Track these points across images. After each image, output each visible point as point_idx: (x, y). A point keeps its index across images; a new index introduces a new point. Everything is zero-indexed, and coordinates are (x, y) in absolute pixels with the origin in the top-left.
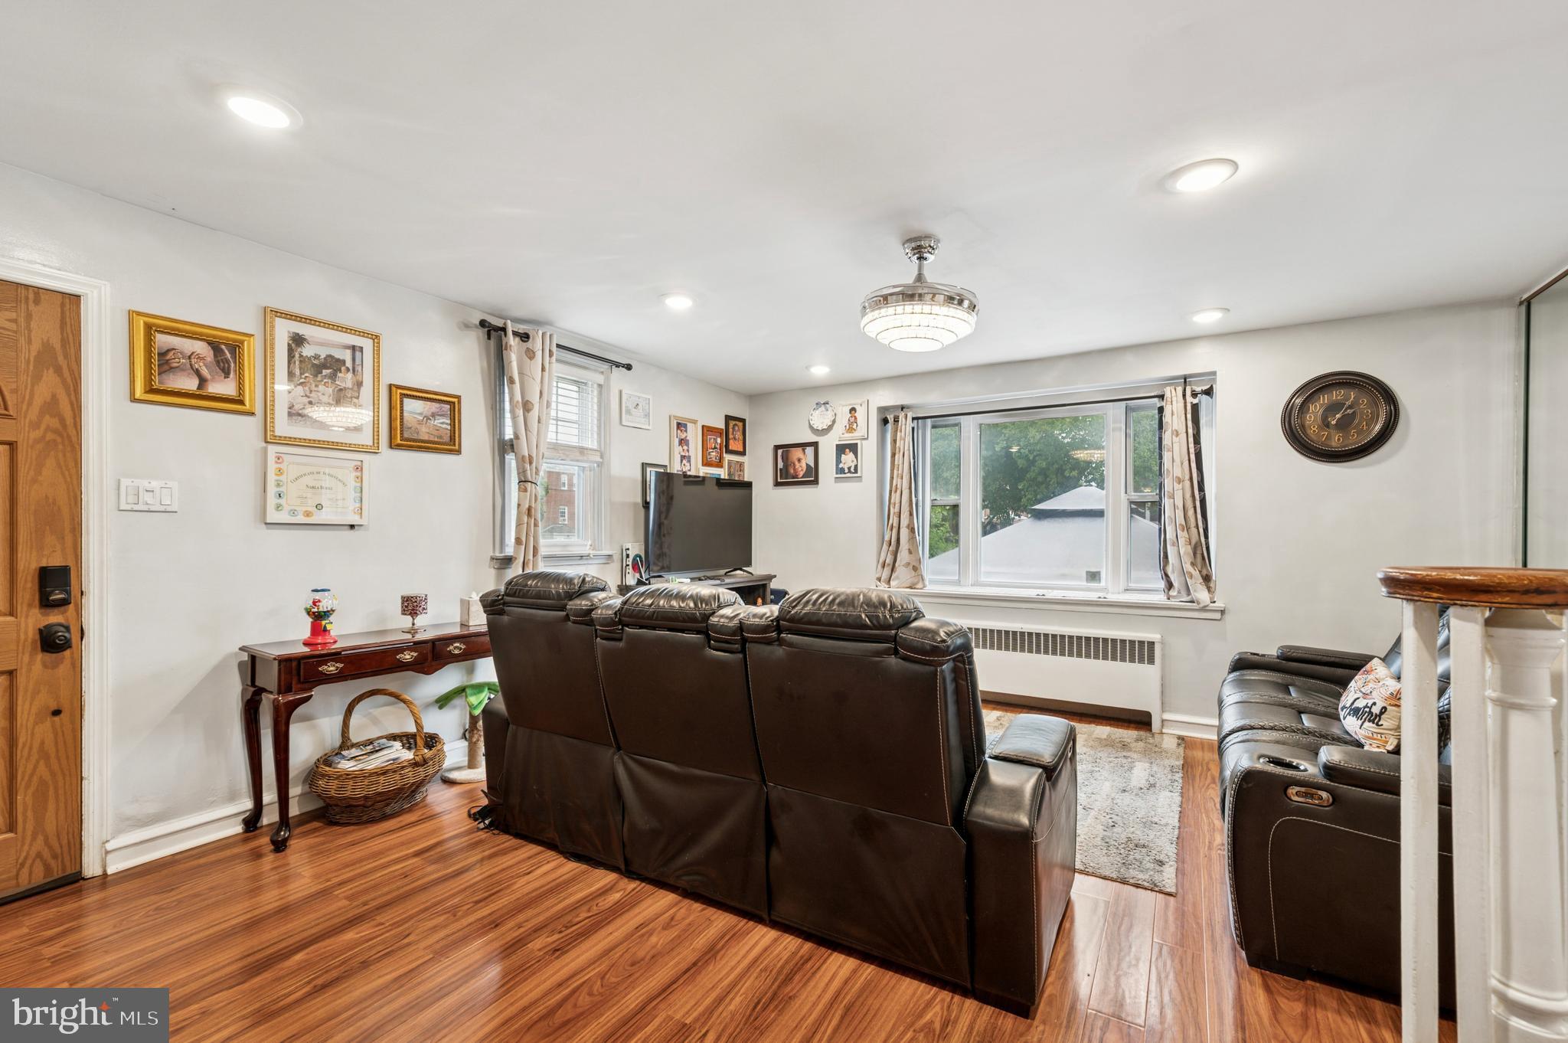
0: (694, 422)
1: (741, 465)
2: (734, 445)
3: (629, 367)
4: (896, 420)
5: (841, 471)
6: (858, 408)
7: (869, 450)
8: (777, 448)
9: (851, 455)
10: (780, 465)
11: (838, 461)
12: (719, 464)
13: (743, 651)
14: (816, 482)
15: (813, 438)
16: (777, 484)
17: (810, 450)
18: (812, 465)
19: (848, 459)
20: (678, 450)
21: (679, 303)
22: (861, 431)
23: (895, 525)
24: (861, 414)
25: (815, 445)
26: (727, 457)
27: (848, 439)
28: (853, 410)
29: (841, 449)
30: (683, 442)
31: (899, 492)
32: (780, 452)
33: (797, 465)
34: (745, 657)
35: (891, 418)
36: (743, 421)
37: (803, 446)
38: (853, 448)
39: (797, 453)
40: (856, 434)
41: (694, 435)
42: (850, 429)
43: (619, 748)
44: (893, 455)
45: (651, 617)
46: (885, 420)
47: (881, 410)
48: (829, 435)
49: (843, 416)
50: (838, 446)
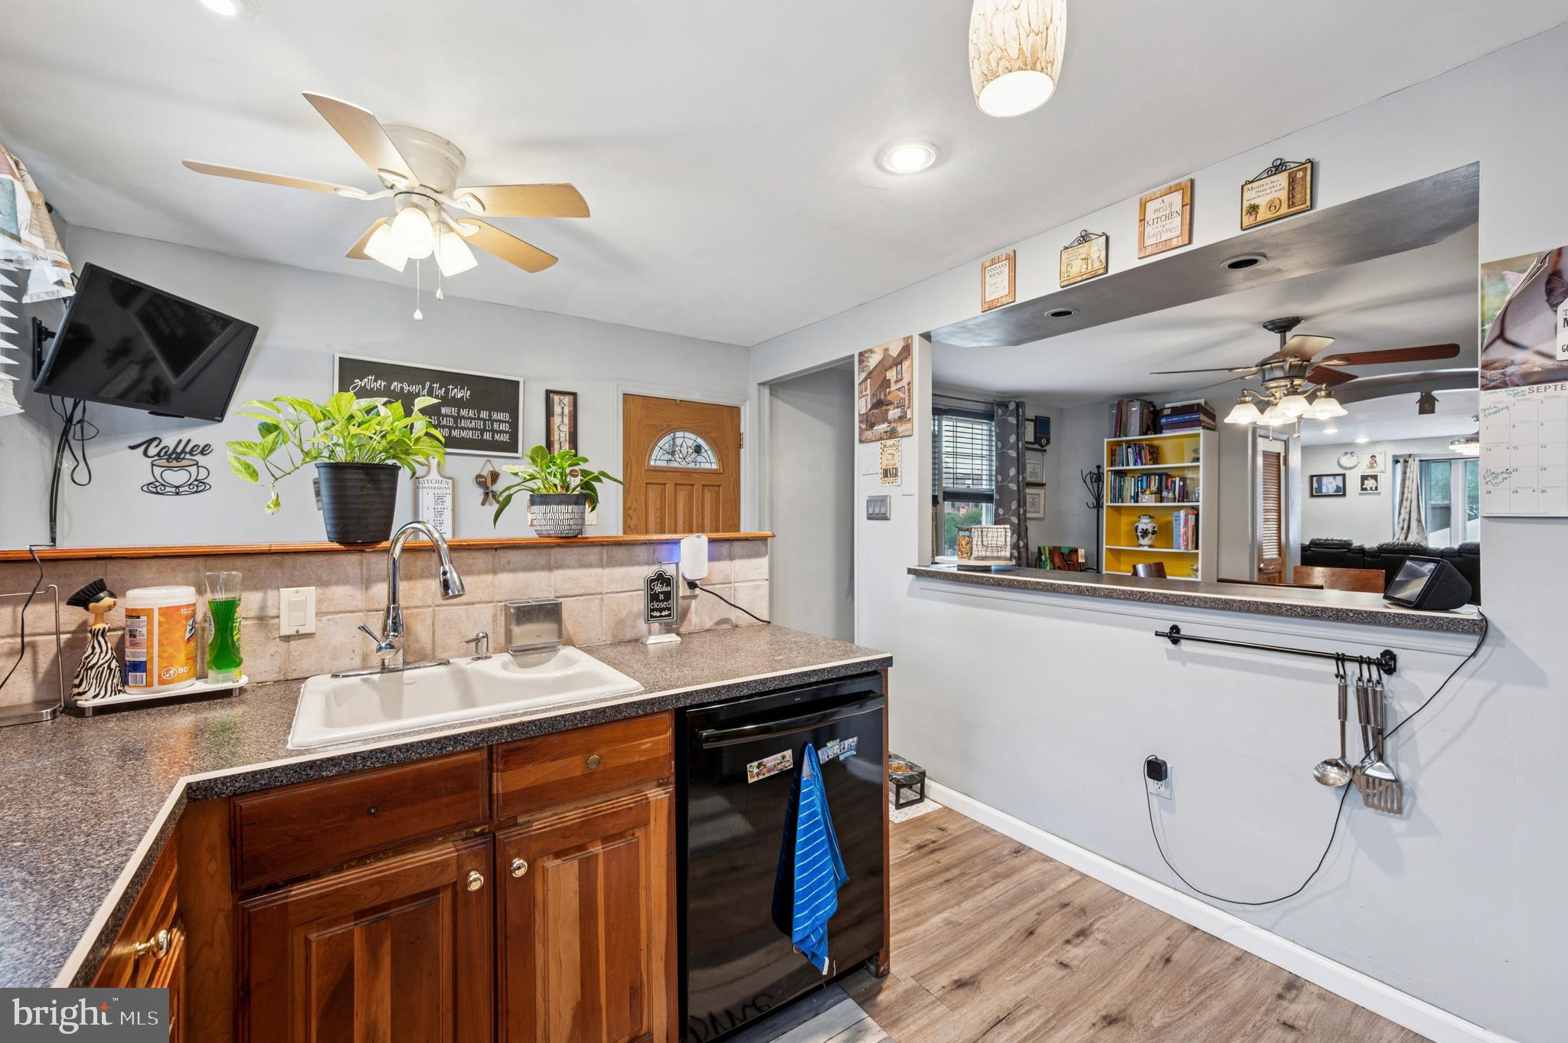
4: (1406, 462)
5: (1363, 489)
6: (1377, 455)
7: (1385, 480)
8: (1312, 477)
9: (1373, 481)
11: (1362, 484)
14: (1344, 495)
15: (1342, 471)
16: (1312, 496)
17: (1339, 479)
18: (1341, 486)
19: (1370, 483)
22: (1380, 467)
23: (1407, 517)
24: (1379, 459)
25: (1344, 475)
27: (1370, 472)
28: (1373, 457)
29: (1364, 478)
31: (1409, 501)
32: (1315, 479)
33: (1329, 486)
35: (1401, 460)
37: (1334, 475)
38: (1375, 477)
39: (1330, 479)
40: (1377, 469)
42: (1372, 467)
44: (1404, 480)
46: (1397, 462)
47: (1394, 456)
48: (1353, 470)
49: (1366, 460)
50: (1362, 476)
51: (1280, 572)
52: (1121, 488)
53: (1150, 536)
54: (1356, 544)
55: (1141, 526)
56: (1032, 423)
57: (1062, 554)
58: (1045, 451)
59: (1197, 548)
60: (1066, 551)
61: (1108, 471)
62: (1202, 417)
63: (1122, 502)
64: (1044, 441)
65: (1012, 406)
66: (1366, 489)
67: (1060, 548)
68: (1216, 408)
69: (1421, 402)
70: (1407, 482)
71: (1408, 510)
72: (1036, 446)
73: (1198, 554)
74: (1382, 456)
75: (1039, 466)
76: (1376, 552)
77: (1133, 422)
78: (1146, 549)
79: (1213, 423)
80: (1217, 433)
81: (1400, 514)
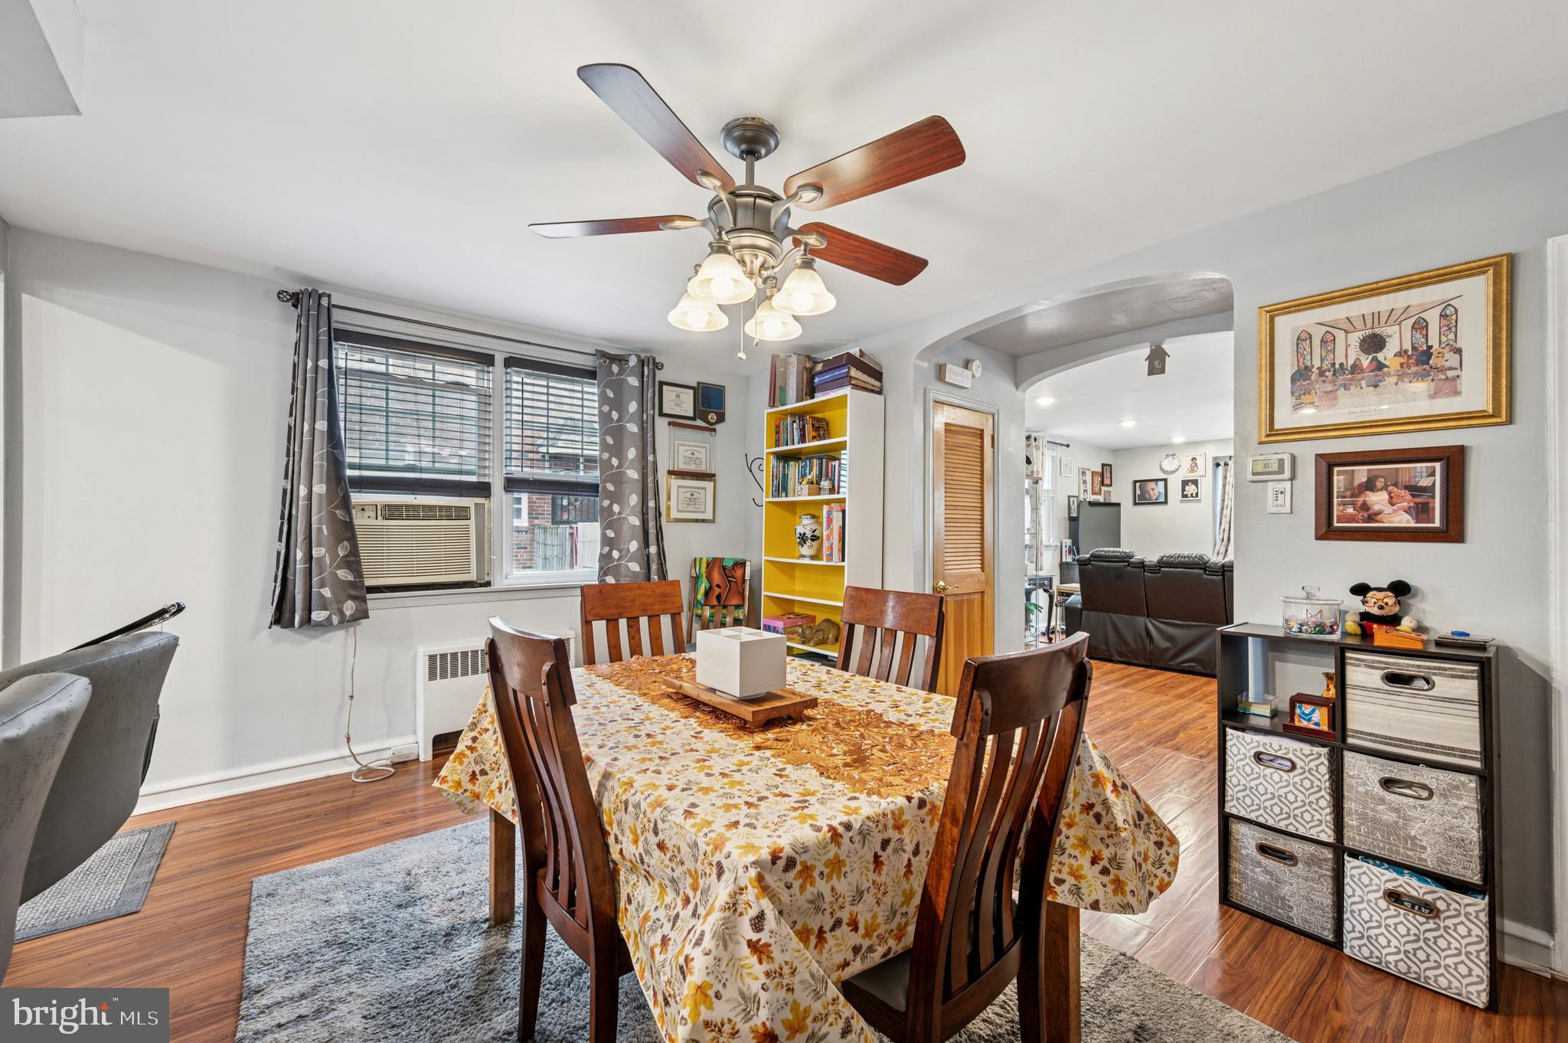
0: (1089, 470)
1: (1109, 492)
2: (1107, 481)
3: (1068, 446)
4: (1226, 464)
5: (1183, 496)
6: (1198, 457)
7: (1205, 485)
8: (1135, 482)
9: (1193, 486)
10: (1138, 492)
11: (1183, 490)
12: (1100, 494)
13: (1223, 575)
15: (1163, 476)
16: (1135, 504)
17: (1161, 484)
18: (1163, 493)
19: (1190, 489)
20: (1082, 487)
21: (1128, 423)
22: (1200, 471)
23: (1227, 528)
24: (1200, 462)
25: (1165, 480)
26: (1103, 488)
27: (1191, 476)
28: (1194, 459)
29: (1185, 483)
30: (1085, 482)
31: (1229, 509)
32: (1138, 484)
33: (1151, 492)
34: (1224, 578)
35: (1222, 463)
36: (1110, 466)
37: (1156, 481)
38: (1195, 482)
39: (1152, 485)
40: (1197, 473)
41: (1088, 478)
42: (1192, 471)
43: (1148, 617)
44: (1224, 486)
45: (1176, 564)
46: (1218, 465)
47: (1215, 458)
48: (1176, 474)
49: (1187, 463)
50: (1183, 481)
51: (982, 593)
52: (785, 476)
53: (809, 542)
54: (1138, 556)
55: (800, 530)
56: (691, 392)
57: (724, 568)
58: (714, 430)
59: (843, 560)
60: (729, 564)
61: (767, 453)
62: (854, 372)
63: (786, 496)
64: (712, 417)
65: (633, 361)
66: (1186, 496)
67: (722, 559)
68: (883, 364)
69: (1150, 359)
70: (1227, 487)
71: (1228, 519)
72: (699, 423)
73: (844, 567)
74: (1203, 457)
75: (703, 451)
76: (1156, 566)
77: (791, 384)
78: (807, 561)
79: (877, 383)
80: (881, 397)
81: (1221, 524)
